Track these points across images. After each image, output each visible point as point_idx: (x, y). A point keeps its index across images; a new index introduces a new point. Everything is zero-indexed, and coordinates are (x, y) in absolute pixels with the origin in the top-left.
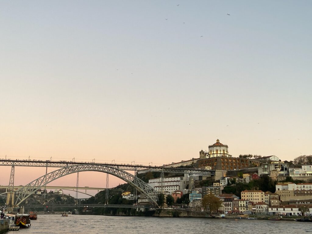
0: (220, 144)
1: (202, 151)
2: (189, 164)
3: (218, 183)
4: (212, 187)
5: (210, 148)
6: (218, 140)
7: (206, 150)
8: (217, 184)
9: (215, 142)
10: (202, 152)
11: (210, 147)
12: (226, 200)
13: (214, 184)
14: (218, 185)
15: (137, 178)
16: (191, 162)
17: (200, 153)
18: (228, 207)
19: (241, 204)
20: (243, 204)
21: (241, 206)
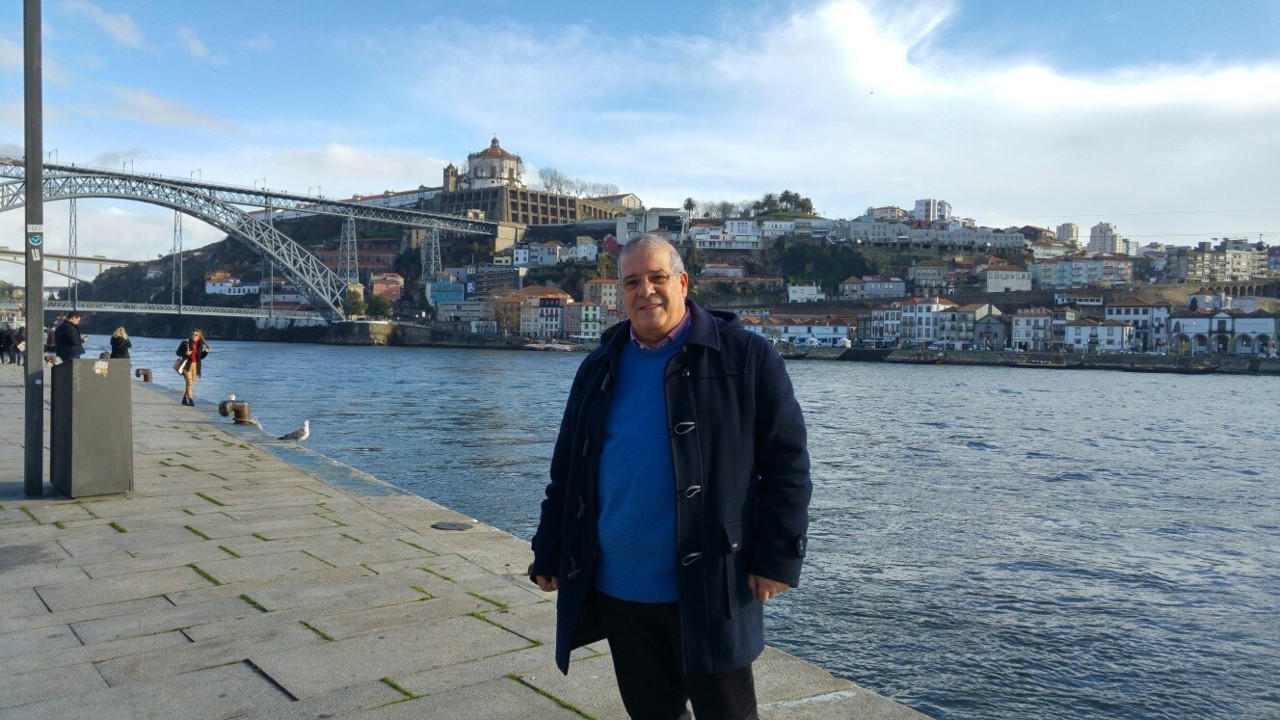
0: (503, 151)
1: (450, 166)
2: (408, 202)
3: (508, 258)
4: (489, 266)
5: (476, 161)
6: (494, 141)
7: (461, 166)
8: (504, 259)
9: (488, 145)
10: (449, 172)
11: (471, 157)
12: (544, 303)
13: (496, 259)
14: (507, 262)
15: (274, 229)
16: (416, 195)
17: (446, 171)
18: (549, 322)
19: (587, 315)
20: (594, 315)
21: (587, 320)
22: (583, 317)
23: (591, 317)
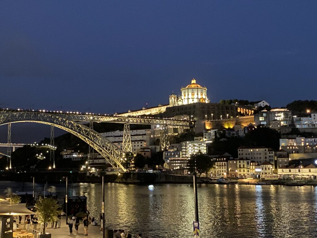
2: (154, 112)
3: (201, 138)
5: (184, 91)
8: (199, 138)
12: (219, 159)
13: (195, 138)
18: (221, 169)
19: (240, 165)
20: (244, 165)
21: (240, 167)
22: (238, 166)
23: (242, 166)
